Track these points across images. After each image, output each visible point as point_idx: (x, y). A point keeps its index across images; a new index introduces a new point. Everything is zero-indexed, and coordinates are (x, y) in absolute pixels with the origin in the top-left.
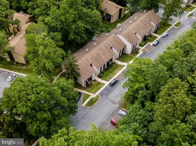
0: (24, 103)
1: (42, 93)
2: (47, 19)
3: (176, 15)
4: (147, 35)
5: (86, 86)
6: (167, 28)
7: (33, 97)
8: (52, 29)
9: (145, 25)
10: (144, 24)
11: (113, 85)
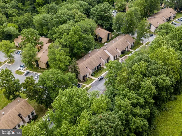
0: (50, 81)
1: (59, 77)
2: (61, 41)
3: (145, 37)
4: (124, 50)
5: (83, 81)
6: (140, 46)
7: (54, 79)
8: (64, 46)
9: (124, 44)
10: (122, 43)
11: (100, 80)
